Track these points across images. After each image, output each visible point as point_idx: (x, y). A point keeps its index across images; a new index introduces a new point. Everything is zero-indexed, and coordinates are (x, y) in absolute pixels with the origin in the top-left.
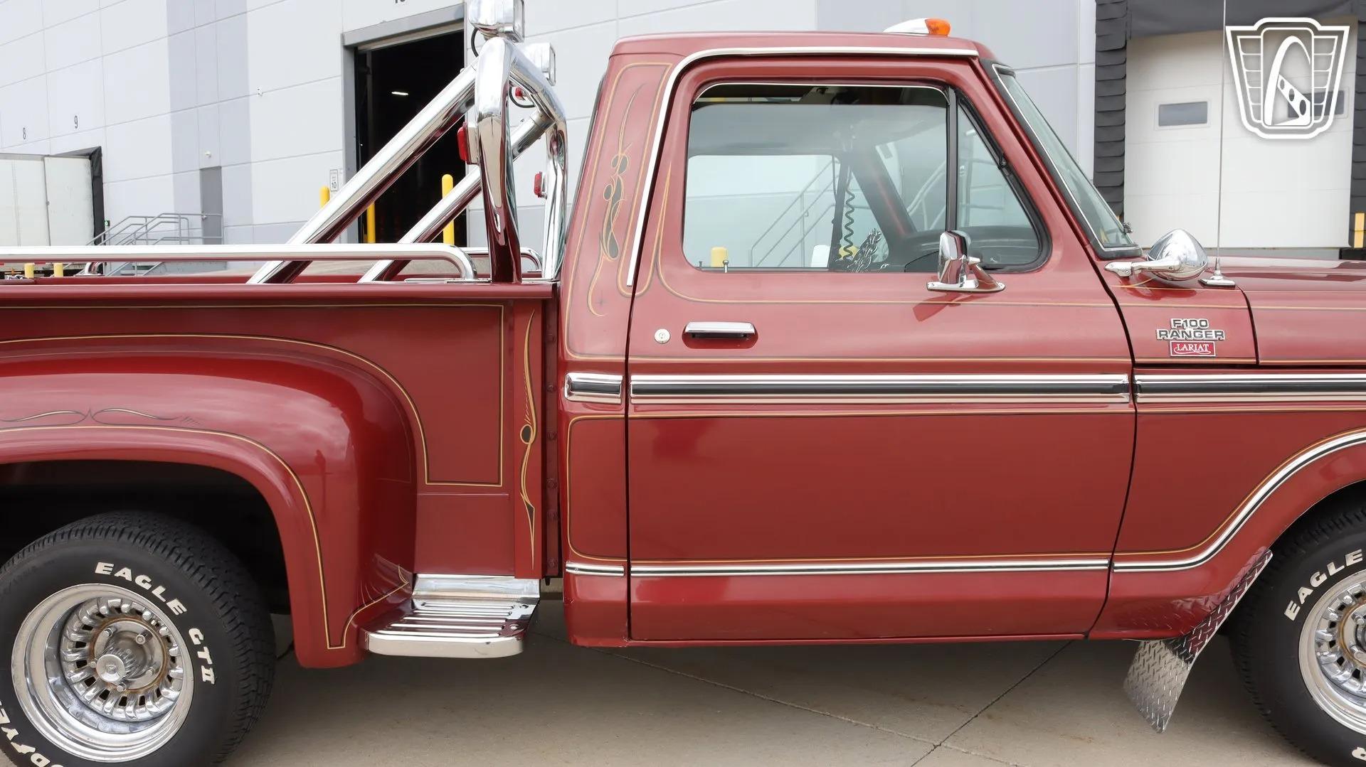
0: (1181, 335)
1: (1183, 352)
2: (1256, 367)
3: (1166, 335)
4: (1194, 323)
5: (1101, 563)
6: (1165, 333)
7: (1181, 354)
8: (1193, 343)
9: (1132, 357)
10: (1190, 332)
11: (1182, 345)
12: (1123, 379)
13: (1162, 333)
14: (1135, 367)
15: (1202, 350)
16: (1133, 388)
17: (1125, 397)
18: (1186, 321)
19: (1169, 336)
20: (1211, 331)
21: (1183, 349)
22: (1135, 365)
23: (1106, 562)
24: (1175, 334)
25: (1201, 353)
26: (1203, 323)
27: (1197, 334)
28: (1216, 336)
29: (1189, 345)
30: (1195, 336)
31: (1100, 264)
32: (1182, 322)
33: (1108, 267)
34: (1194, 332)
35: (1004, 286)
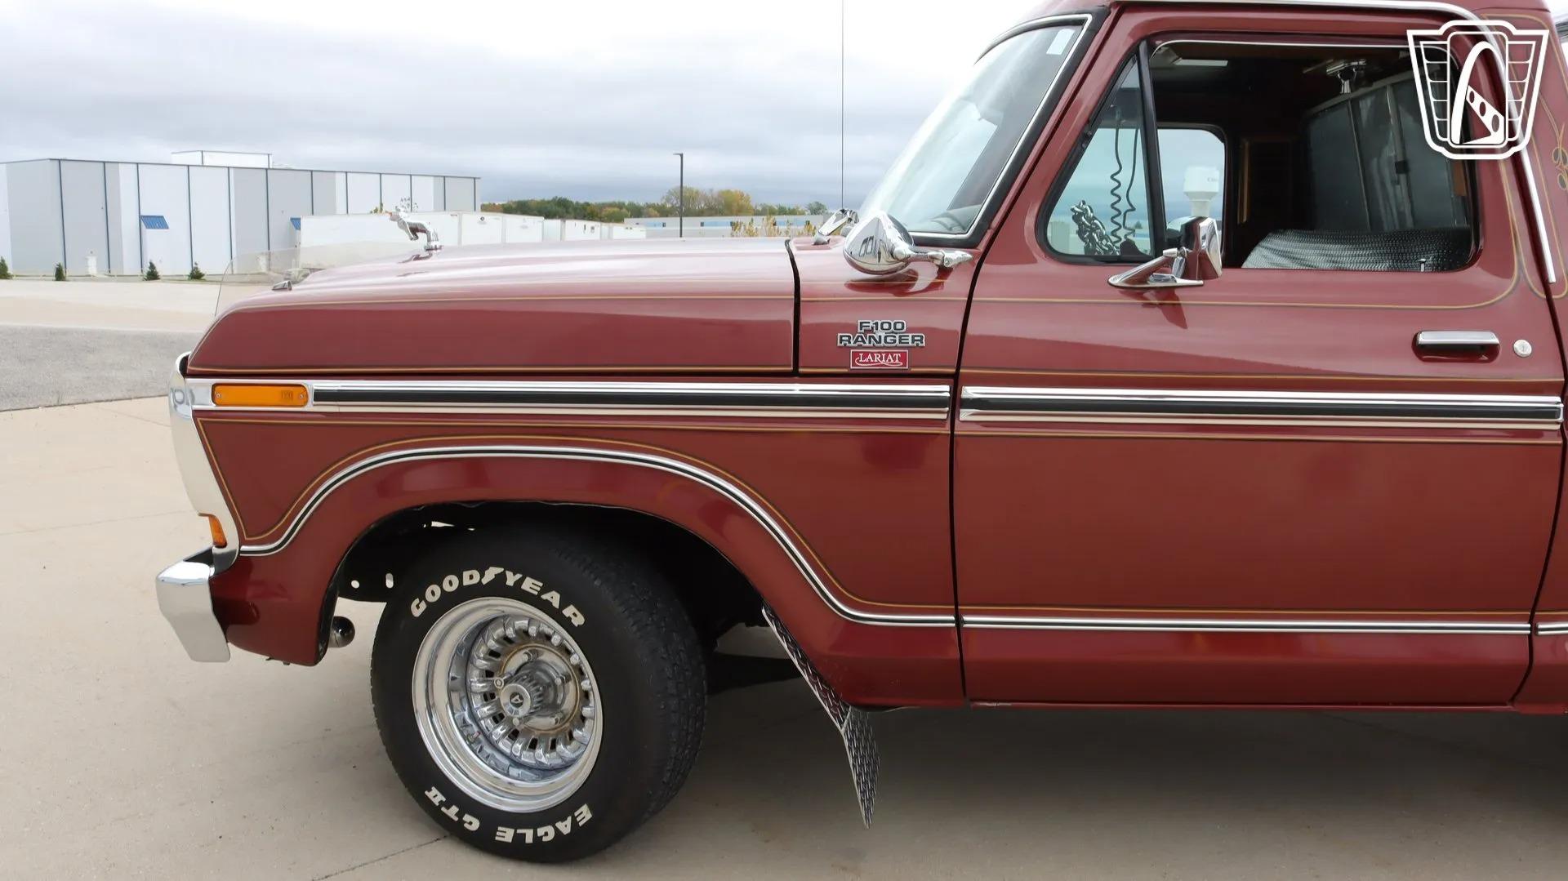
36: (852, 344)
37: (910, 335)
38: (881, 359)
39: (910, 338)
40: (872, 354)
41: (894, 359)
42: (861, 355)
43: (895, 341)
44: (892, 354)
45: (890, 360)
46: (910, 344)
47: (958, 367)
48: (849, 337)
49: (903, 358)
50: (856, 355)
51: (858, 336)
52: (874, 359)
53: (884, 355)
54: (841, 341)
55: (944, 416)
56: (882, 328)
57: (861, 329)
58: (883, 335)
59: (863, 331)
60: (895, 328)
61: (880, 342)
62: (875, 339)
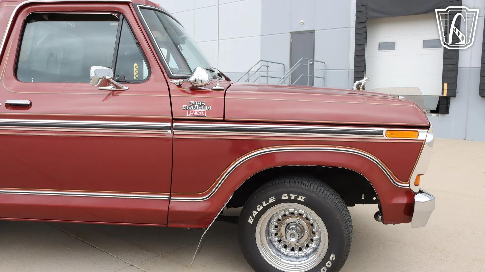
0: (192, 108)
1: (193, 114)
2: (223, 121)
3: (187, 108)
4: (199, 103)
5: (166, 197)
6: (186, 107)
7: (192, 115)
8: (197, 111)
9: (172, 116)
10: (197, 107)
11: (192, 112)
12: (168, 124)
13: (185, 107)
14: (173, 120)
15: (201, 114)
16: (171, 128)
17: (169, 132)
18: (196, 102)
19: (188, 108)
20: (205, 107)
21: (192, 113)
22: (173, 119)
23: (168, 196)
24: (190, 107)
25: (200, 115)
26: (203, 103)
27: (199, 108)
28: (207, 109)
29: (195, 112)
30: (198, 108)
31: (169, 80)
32: (194, 103)
33: (171, 82)
34: (198, 107)
35: (127, 88)
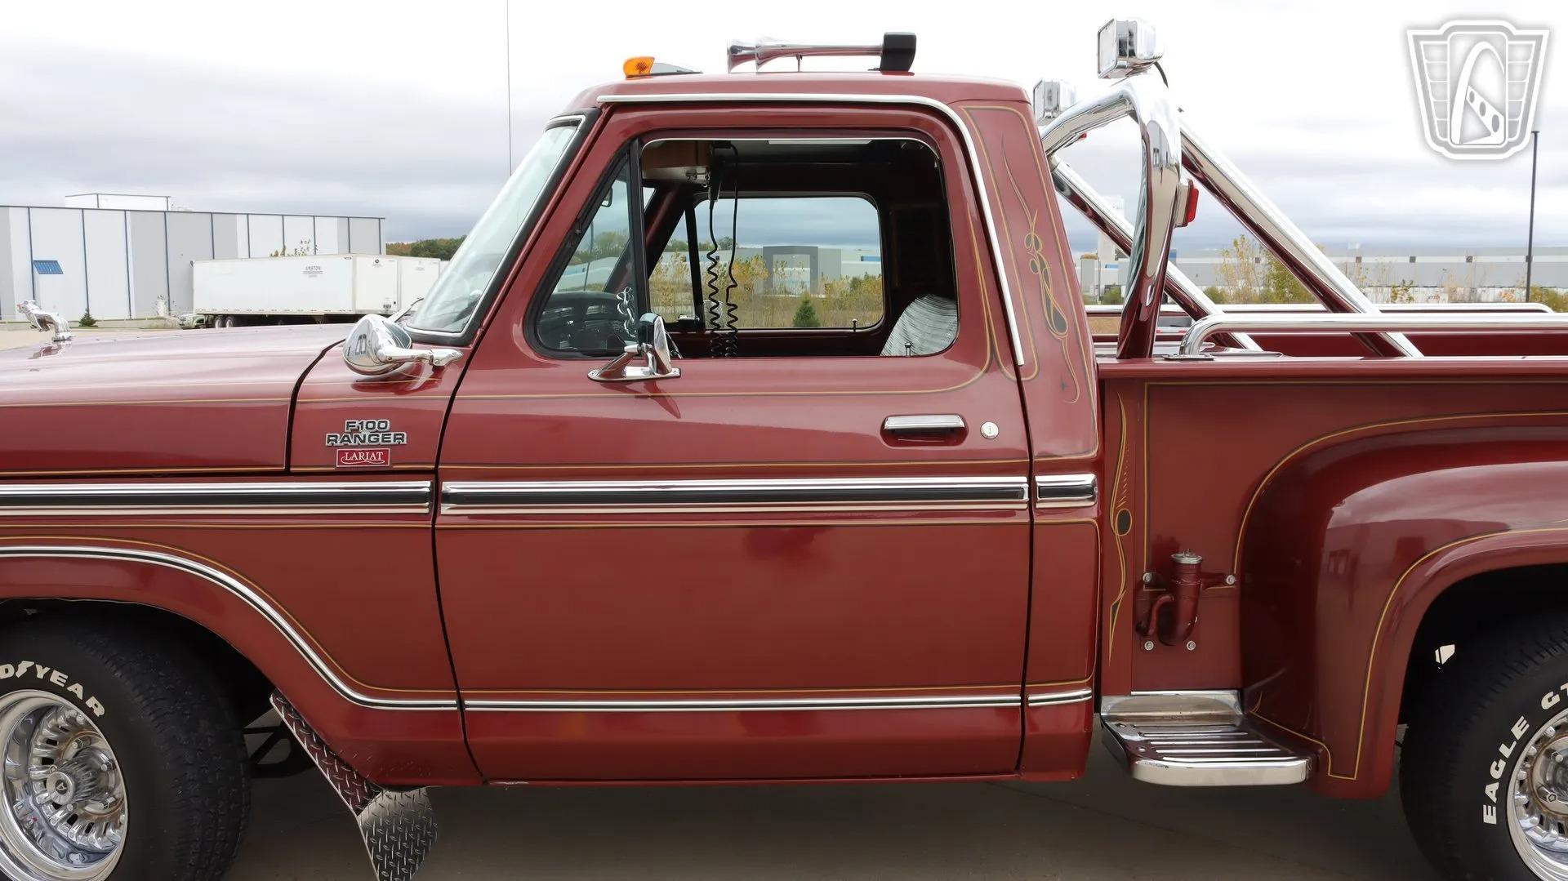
36: (338, 444)
37: (393, 434)
38: (365, 457)
39: (392, 436)
40: (357, 453)
41: (377, 457)
42: (347, 454)
43: (378, 439)
44: (375, 452)
45: (373, 458)
46: (392, 442)
47: (437, 464)
48: (336, 436)
49: (384, 457)
50: (342, 454)
51: (345, 436)
52: (358, 458)
53: (367, 453)
54: (329, 440)
55: (426, 511)
56: (367, 428)
57: (347, 429)
58: (368, 433)
59: (349, 431)
60: (379, 427)
61: (364, 441)
62: (359, 438)
